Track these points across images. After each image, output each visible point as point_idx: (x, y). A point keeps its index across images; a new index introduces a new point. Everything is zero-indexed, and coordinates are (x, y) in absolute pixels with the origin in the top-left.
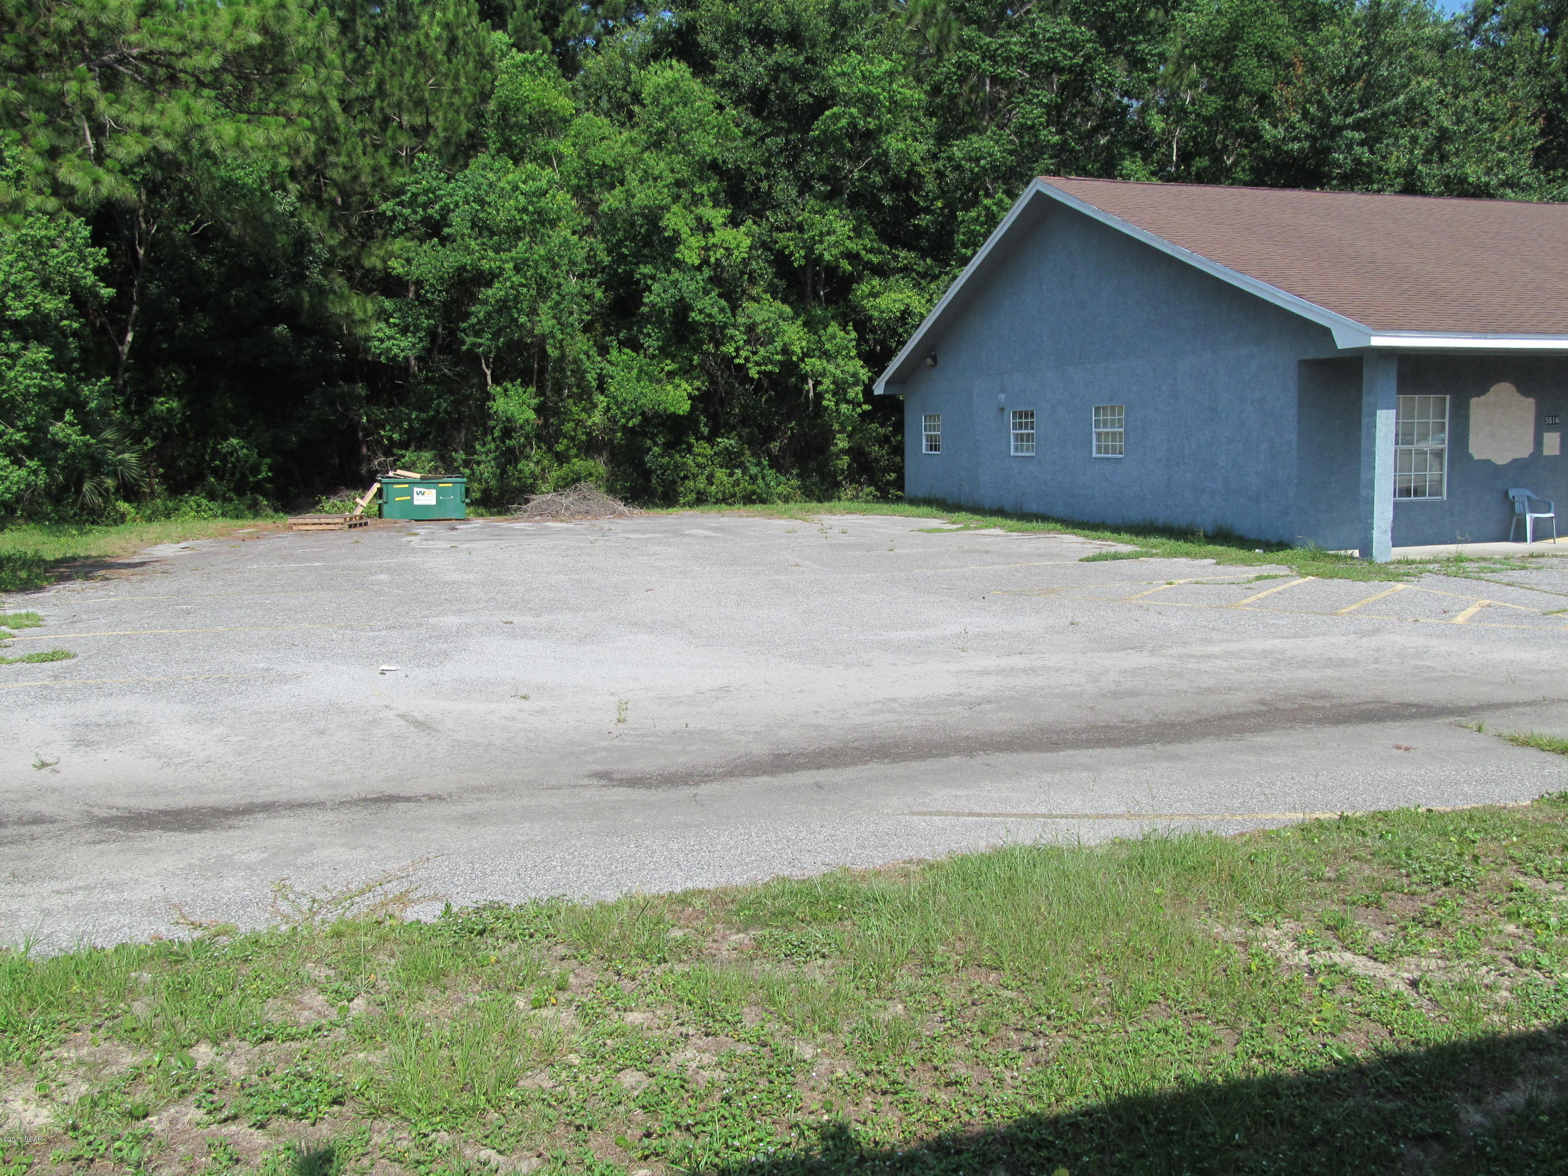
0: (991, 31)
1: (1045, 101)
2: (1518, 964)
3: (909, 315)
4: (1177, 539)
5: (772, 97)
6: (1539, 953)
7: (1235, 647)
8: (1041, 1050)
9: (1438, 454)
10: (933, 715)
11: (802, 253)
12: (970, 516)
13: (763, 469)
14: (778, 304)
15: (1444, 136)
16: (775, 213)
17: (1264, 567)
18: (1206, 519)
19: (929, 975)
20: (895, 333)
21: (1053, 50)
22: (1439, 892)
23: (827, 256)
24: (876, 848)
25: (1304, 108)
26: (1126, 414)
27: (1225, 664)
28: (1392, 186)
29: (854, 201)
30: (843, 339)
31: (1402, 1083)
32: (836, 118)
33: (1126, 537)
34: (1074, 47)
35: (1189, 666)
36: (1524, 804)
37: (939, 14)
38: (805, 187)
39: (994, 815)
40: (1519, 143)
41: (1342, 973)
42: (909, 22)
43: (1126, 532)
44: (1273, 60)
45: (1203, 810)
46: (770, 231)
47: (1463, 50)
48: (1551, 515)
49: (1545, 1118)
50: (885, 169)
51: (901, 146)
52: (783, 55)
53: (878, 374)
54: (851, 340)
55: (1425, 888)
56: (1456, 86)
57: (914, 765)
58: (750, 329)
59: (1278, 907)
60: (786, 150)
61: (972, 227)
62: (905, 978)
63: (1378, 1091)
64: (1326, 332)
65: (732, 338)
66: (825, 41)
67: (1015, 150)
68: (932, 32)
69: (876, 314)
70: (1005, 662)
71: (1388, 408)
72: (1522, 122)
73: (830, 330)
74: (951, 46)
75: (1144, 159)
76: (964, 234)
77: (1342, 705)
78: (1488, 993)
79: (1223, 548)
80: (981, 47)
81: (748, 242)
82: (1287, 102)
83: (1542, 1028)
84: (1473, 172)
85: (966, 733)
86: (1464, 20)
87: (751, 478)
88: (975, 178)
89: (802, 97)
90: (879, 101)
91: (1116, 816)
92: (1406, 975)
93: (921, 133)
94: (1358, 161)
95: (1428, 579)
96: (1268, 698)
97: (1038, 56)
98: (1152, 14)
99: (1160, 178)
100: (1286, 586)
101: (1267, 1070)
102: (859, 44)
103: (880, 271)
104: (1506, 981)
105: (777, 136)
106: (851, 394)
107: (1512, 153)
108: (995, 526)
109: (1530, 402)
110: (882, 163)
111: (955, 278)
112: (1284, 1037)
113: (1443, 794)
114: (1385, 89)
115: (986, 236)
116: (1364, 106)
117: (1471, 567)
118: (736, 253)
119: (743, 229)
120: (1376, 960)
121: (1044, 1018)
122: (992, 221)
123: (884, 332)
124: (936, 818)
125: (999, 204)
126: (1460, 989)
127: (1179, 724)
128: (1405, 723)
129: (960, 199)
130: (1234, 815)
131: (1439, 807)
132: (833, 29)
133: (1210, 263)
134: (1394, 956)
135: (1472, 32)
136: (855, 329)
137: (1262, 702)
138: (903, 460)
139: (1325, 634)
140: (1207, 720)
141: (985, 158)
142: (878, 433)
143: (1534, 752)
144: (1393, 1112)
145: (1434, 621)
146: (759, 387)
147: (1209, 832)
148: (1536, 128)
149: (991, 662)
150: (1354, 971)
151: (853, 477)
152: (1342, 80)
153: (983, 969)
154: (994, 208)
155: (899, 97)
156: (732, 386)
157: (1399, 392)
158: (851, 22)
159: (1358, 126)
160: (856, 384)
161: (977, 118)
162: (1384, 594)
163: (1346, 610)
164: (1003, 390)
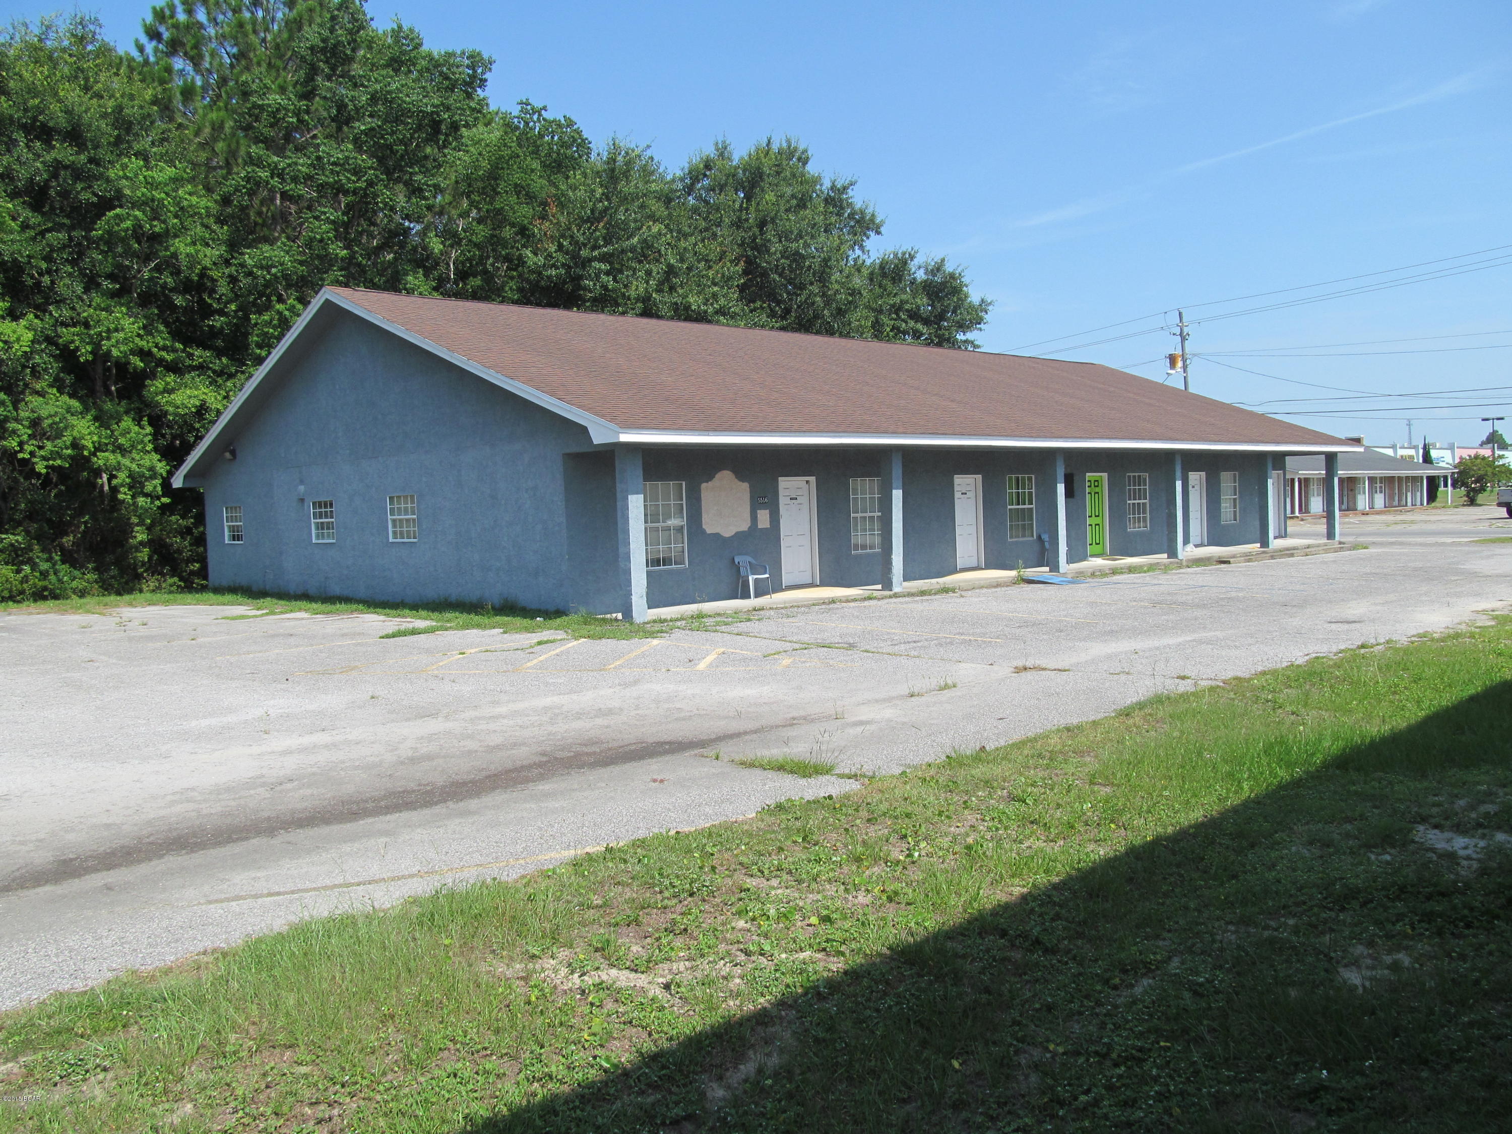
0: (280, 151)
1: (332, 218)
2: (747, 953)
3: (206, 410)
4: (469, 613)
5: (52, 193)
6: (762, 941)
7: (520, 706)
8: (336, 1119)
9: (680, 529)
10: (234, 799)
11: (89, 348)
12: (275, 601)
13: (54, 564)
14: (65, 398)
15: (671, 271)
16: (58, 308)
17: (545, 633)
18: (494, 593)
19: (221, 1067)
20: (192, 429)
21: (338, 173)
22: (686, 903)
23: (115, 352)
24: (168, 944)
25: (559, 242)
26: (418, 502)
27: (511, 723)
28: (633, 309)
29: (145, 300)
30: (138, 433)
31: (659, 1077)
32: (119, 218)
33: (423, 613)
34: (357, 172)
35: (479, 727)
36: (751, 816)
37: (227, 130)
38: (91, 283)
39: (293, 892)
40: (727, 280)
41: (608, 989)
42: (197, 134)
43: (423, 609)
44: (530, 198)
45: (490, 859)
46: (54, 326)
47: (683, 204)
48: (767, 576)
49: (769, 1082)
50: (177, 272)
51: (191, 250)
52: (63, 152)
53: (177, 467)
54: (147, 435)
55: (674, 901)
56: (679, 231)
57: (213, 852)
58: (35, 423)
59: (553, 938)
60: (70, 247)
61: (266, 330)
62: (196, 1075)
63: (640, 1089)
64: (584, 430)
65: (14, 432)
66: (109, 143)
67: (305, 261)
68: (220, 146)
69: (171, 409)
70: (307, 740)
71: (637, 493)
72: (728, 264)
73: (123, 424)
74: (240, 161)
75: (426, 275)
76: (257, 336)
77: (610, 749)
78: (725, 983)
79: (509, 619)
80: (269, 165)
81: (30, 335)
82: (545, 234)
83: (766, 1005)
84: (695, 301)
85: (266, 814)
86: (682, 180)
87: (41, 573)
88: (267, 284)
89: (85, 196)
90: (164, 206)
91: (412, 876)
92: (661, 980)
93: (213, 240)
94: (605, 287)
95: (677, 634)
96: (548, 749)
97: (323, 178)
98: (428, 150)
99: (442, 294)
100: (562, 648)
101: (545, 1091)
102: (145, 150)
103: (174, 368)
104: (738, 970)
105: (59, 231)
106: (149, 488)
107: (722, 287)
108: (300, 610)
109: (745, 486)
110: (171, 264)
111: (251, 376)
112: (560, 1057)
113: (689, 816)
114: (624, 230)
115: (279, 339)
116: (607, 242)
117: (709, 621)
118: (16, 346)
119: (23, 322)
120: (636, 971)
121: (338, 1087)
122: (285, 324)
123: (181, 427)
124: (234, 904)
125: (292, 309)
126: (703, 984)
127: (470, 782)
128: (660, 759)
129: (254, 303)
130: (517, 859)
131: (686, 829)
132: (116, 133)
133: (485, 370)
134: (651, 965)
135: (689, 190)
136: (150, 424)
137: (544, 754)
138: (206, 550)
139: (595, 688)
140: (495, 775)
141: (276, 267)
142: (180, 525)
143: (758, 772)
144: (653, 1104)
145: (681, 669)
146: (46, 481)
147: (495, 879)
148: (739, 268)
149: (293, 741)
150: (618, 984)
151: (154, 569)
152: (588, 220)
153: (278, 1050)
154: (287, 313)
155: (185, 203)
156: (16, 480)
157: (645, 480)
158: (136, 128)
159: (603, 258)
160: (153, 477)
161: (269, 228)
162: (643, 649)
163: (612, 666)
164: (302, 482)
